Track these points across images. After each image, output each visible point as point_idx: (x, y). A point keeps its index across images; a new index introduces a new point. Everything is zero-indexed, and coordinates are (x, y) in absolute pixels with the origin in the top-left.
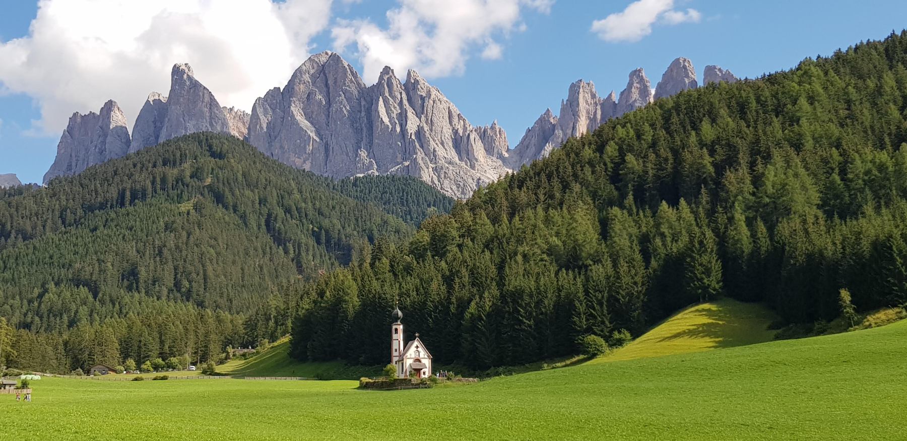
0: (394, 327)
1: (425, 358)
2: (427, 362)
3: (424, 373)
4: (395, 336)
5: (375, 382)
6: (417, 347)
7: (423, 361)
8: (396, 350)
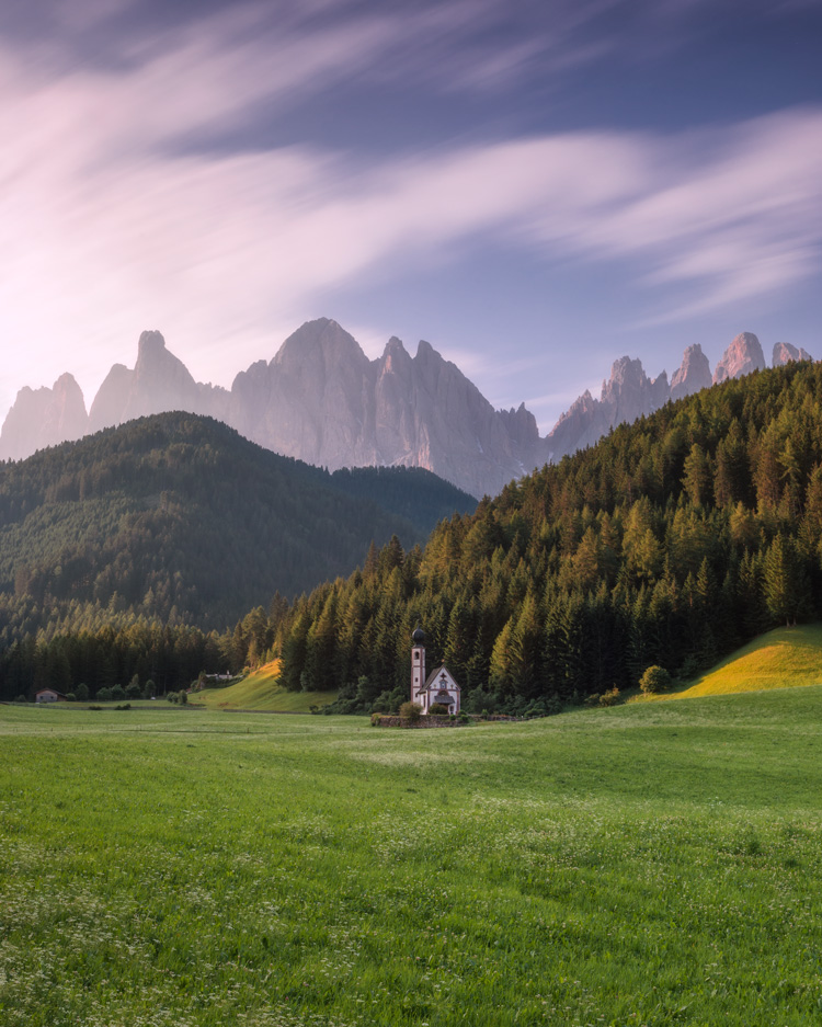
0: (414, 651)
1: (452, 690)
2: (454, 695)
3: (452, 708)
4: (416, 662)
5: (390, 719)
6: (443, 676)
7: (451, 694)
8: (417, 680)
